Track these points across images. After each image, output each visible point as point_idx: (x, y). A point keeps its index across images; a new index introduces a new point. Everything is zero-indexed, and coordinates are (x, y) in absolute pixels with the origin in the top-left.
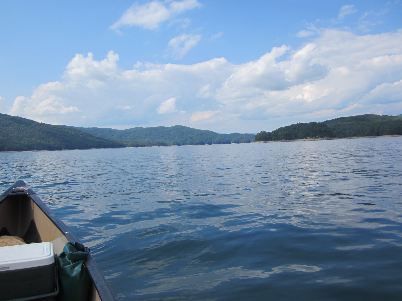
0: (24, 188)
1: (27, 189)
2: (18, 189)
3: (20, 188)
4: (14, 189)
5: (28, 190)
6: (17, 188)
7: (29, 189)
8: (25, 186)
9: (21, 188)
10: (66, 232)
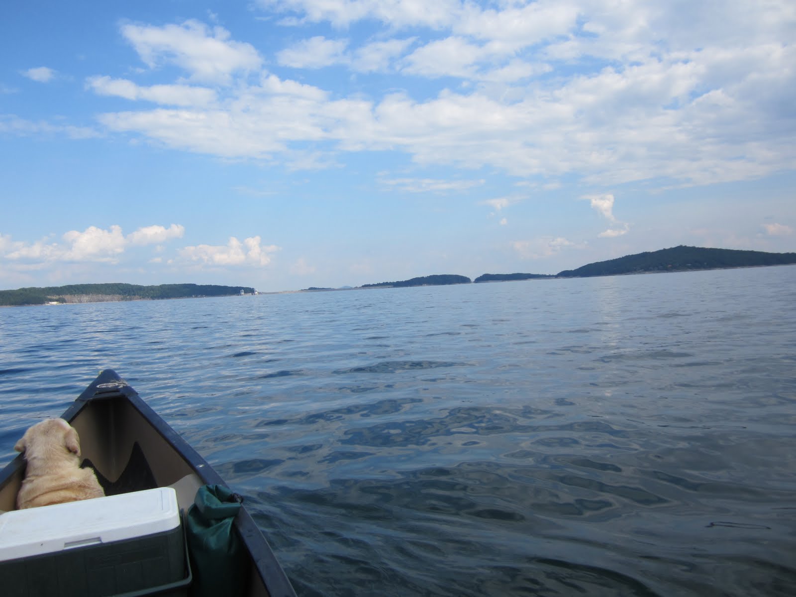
0: (117, 384)
1: (121, 386)
2: (105, 387)
3: (109, 384)
4: (98, 386)
5: (124, 387)
6: (104, 384)
7: (125, 385)
8: (118, 380)
9: (111, 385)
10: (201, 464)
